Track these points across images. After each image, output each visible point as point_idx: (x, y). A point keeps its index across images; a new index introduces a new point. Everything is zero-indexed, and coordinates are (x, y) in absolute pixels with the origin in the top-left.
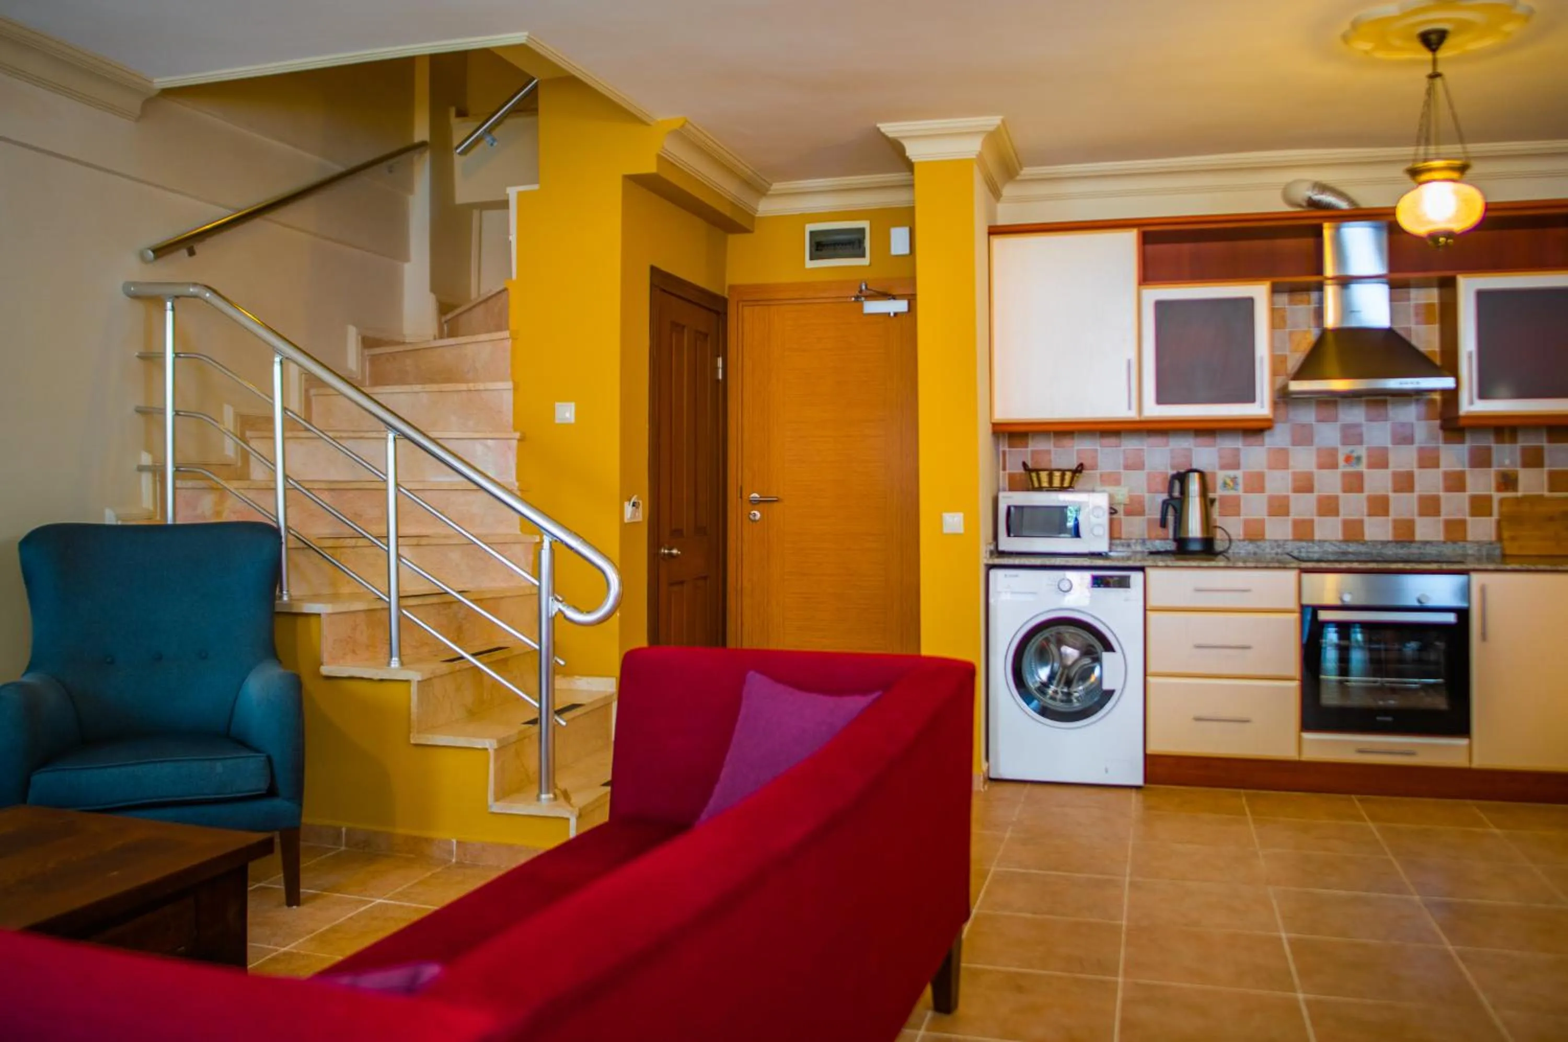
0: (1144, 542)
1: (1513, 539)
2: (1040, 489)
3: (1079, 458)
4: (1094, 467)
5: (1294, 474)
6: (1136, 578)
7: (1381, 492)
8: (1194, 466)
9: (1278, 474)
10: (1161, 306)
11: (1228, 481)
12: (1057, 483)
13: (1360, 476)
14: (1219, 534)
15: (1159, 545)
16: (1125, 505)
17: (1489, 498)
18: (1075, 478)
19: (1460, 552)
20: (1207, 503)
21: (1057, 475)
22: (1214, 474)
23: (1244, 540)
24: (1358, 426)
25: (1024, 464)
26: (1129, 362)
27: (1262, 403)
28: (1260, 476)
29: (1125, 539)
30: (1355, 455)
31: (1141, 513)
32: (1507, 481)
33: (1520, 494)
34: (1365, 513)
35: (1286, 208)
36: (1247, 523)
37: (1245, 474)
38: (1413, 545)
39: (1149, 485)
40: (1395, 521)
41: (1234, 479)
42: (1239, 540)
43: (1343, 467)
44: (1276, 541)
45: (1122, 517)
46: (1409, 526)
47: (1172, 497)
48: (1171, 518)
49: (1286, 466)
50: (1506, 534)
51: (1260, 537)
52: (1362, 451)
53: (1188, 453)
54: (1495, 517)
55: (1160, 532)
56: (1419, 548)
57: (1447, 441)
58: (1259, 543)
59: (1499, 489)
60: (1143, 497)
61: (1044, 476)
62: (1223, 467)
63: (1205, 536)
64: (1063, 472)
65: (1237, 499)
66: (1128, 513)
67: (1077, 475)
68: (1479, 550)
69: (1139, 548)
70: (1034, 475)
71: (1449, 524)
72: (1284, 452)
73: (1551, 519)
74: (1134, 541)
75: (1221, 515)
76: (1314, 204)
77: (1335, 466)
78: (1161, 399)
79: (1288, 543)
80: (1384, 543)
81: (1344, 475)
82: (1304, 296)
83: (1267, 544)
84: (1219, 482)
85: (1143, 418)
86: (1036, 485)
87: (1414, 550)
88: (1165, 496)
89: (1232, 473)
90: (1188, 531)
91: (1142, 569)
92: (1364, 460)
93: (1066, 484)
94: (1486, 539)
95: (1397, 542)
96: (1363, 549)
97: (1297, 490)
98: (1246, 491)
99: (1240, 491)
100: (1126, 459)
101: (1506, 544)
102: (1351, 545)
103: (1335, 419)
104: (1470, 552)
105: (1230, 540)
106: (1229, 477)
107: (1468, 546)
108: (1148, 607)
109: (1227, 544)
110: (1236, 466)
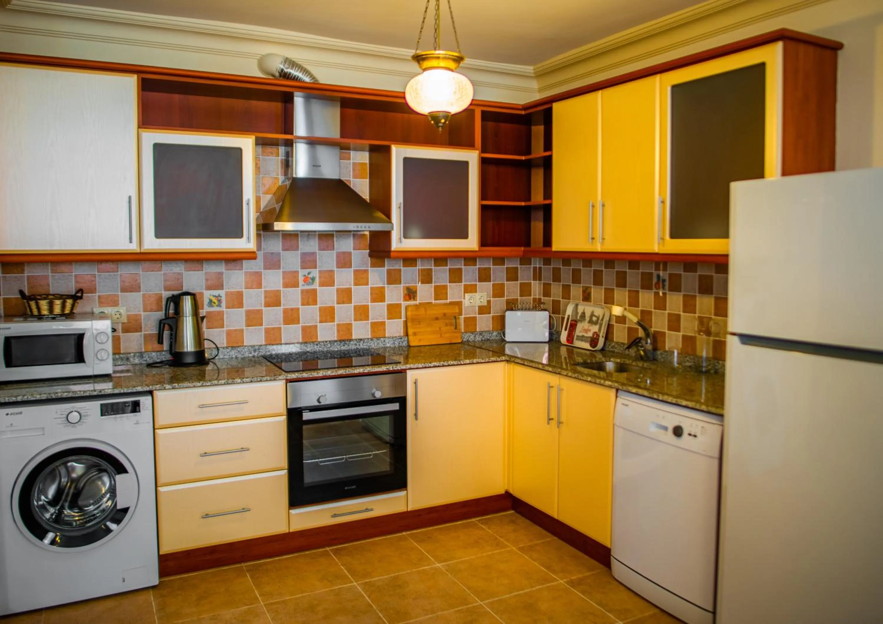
0: (141, 355)
1: (415, 334)
2: (40, 317)
3: (77, 282)
4: (93, 290)
5: (266, 292)
6: (145, 401)
7: (329, 304)
8: (185, 289)
9: (253, 292)
10: (158, 148)
11: (214, 300)
12: (57, 310)
13: (314, 291)
14: (207, 344)
15: (155, 357)
16: (123, 323)
17: (399, 305)
18: (76, 304)
19: (381, 345)
20: (198, 320)
21: (58, 303)
22: (202, 294)
23: (227, 347)
24: (314, 254)
25: (21, 292)
26: (130, 198)
27: (249, 238)
28: (240, 295)
29: (124, 354)
30: (311, 276)
31: (138, 329)
32: (411, 294)
33: (417, 302)
34: (318, 321)
35: (259, 74)
36: (229, 333)
37: (227, 294)
38: (352, 343)
39: (145, 305)
40: (338, 325)
41: (218, 297)
42: (224, 348)
43: (302, 286)
44: (253, 346)
45: (121, 334)
46: (348, 327)
47: (167, 317)
48: (166, 334)
49: (259, 286)
50: (410, 331)
51: (240, 345)
52: (315, 273)
53: (179, 277)
54: (403, 319)
55: (156, 346)
56: (356, 345)
57: (373, 265)
58: (239, 349)
59: (405, 300)
60: (140, 315)
61: (44, 304)
62: (209, 288)
63: (198, 350)
64: (63, 297)
65: (221, 313)
66: (126, 330)
67: (78, 301)
68: (394, 343)
69: (137, 361)
70: (33, 304)
71: (374, 325)
72: (258, 275)
73: (437, 319)
74: (132, 354)
75: (208, 328)
76: (284, 75)
77: (296, 285)
78: (160, 234)
79: (262, 347)
80: (332, 342)
81: (303, 291)
82: (273, 149)
83: (246, 349)
84: (206, 301)
85: (142, 251)
86: (35, 312)
87: (352, 346)
88: (161, 314)
89: (216, 293)
90: (183, 347)
91: (151, 393)
92: (317, 280)
93: (67, 311)
94: (397, 335)
95: (341, 341)
96: (317, 348)
97: (267, 305)
98: (227, 307)
99: (223, 308)
100: (123, 282)
101: (411, 338)
102: (309, 345)
103: (297, 249)
104: (388, 345)
105: (218, 348)
106: (214, 296)
107: (387, 341)
108: (156, 427)
109: (215, 352)
110: (220, 286)
